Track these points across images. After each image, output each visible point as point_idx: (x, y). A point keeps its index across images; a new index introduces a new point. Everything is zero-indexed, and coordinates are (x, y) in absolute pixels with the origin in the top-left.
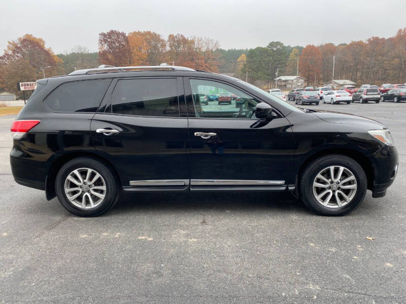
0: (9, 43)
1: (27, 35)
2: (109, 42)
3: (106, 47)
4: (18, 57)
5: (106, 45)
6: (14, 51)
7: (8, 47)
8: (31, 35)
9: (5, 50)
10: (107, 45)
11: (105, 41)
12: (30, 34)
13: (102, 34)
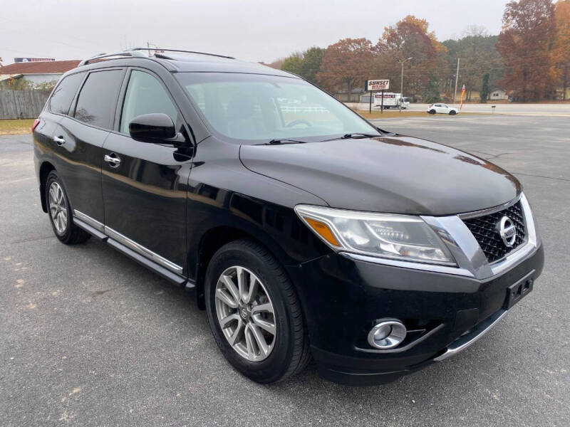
0: (386, 29)
1: (409, 18)
2: (519, 15)
3: (513, 24)
4: (392, 47)
5: (514, 21)
6: (389, 40)
7: (384, 34)
8: (413, 17)
9: (380, 40)
10: (517, 21)
11: (514, 15)
12: (412, 15)
13: (510, 5)
